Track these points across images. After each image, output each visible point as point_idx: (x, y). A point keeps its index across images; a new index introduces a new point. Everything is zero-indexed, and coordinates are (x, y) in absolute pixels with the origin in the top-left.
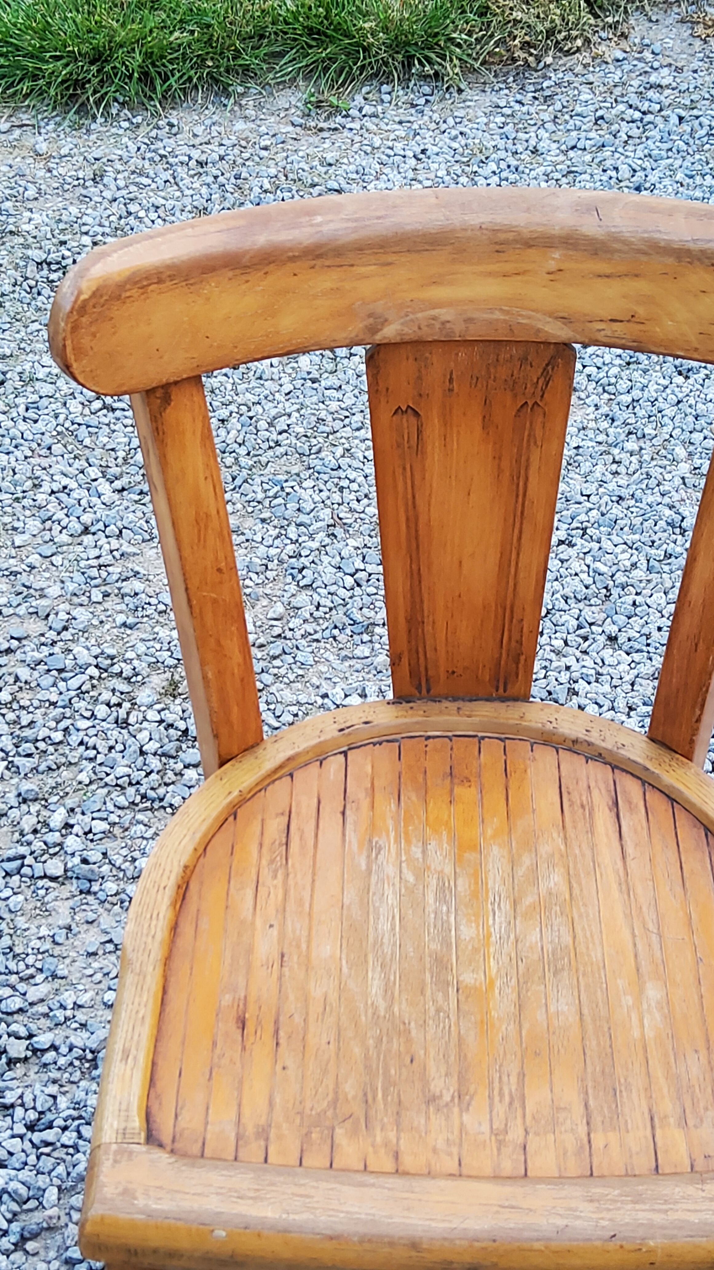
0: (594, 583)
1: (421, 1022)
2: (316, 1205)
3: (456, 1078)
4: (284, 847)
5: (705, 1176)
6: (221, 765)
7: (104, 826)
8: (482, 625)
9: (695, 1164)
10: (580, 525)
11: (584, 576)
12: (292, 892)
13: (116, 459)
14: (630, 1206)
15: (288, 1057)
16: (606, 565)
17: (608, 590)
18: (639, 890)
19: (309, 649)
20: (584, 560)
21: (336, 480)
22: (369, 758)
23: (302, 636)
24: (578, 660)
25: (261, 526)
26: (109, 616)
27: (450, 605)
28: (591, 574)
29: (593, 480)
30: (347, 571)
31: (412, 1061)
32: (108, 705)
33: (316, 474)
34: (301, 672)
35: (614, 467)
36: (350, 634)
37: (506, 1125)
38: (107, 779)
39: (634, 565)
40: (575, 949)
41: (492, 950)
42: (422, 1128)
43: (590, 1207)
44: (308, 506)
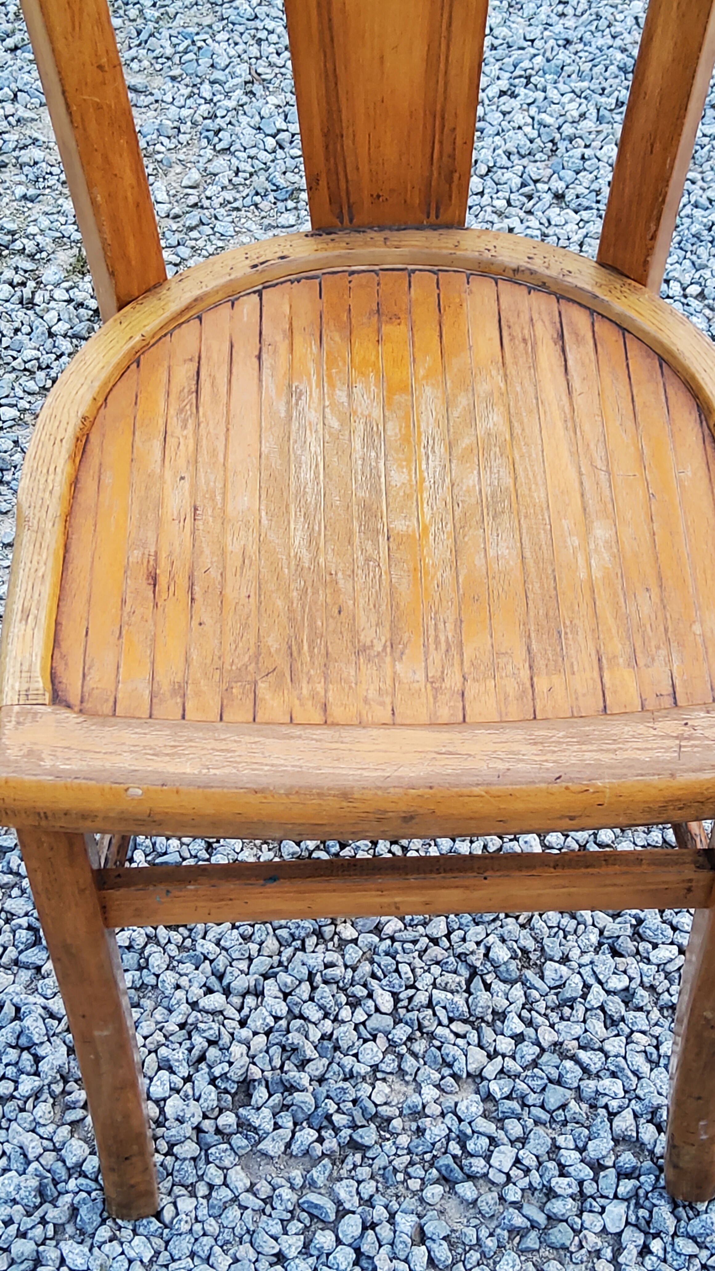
0: (539, 136)
1: (349, 572)
2: (238, 759)
3: (388, 628)
4: (194, 394)
5: (656, 714)
6: (120, 309)
7: (14, 413)
8: (409, 136)
9: (646, 703)
10: (523, 73)
11: (527, 129)
12: (204, 442)
13: (6, 15)
14: (575, 748)
15: (203, 611)
16: (551, 116)
17: (555, 144)
18: (587, 427)
19: (229, 219)
20: (528, 111)
21: (253, 32)
22: (287, 296)
23: (221, 204)
24: (522, 221)
25: (171, 85)
26: (7, 189)
27: (372, 112)
28: (536, 126)
29: (537, 23)
30: (268, 132)
31: (340, 612)
32: (11, 284)
33: (230, 25)
34: (220, 244)
35: (561, 7)
36: (273, 201)
37: (443, 672)
38: (14, 364)
39: (583, 116)
40: (516, 491)
41: (425, 495)
42: (352, 679)
43: (534, 749)
44: (222, 61)
